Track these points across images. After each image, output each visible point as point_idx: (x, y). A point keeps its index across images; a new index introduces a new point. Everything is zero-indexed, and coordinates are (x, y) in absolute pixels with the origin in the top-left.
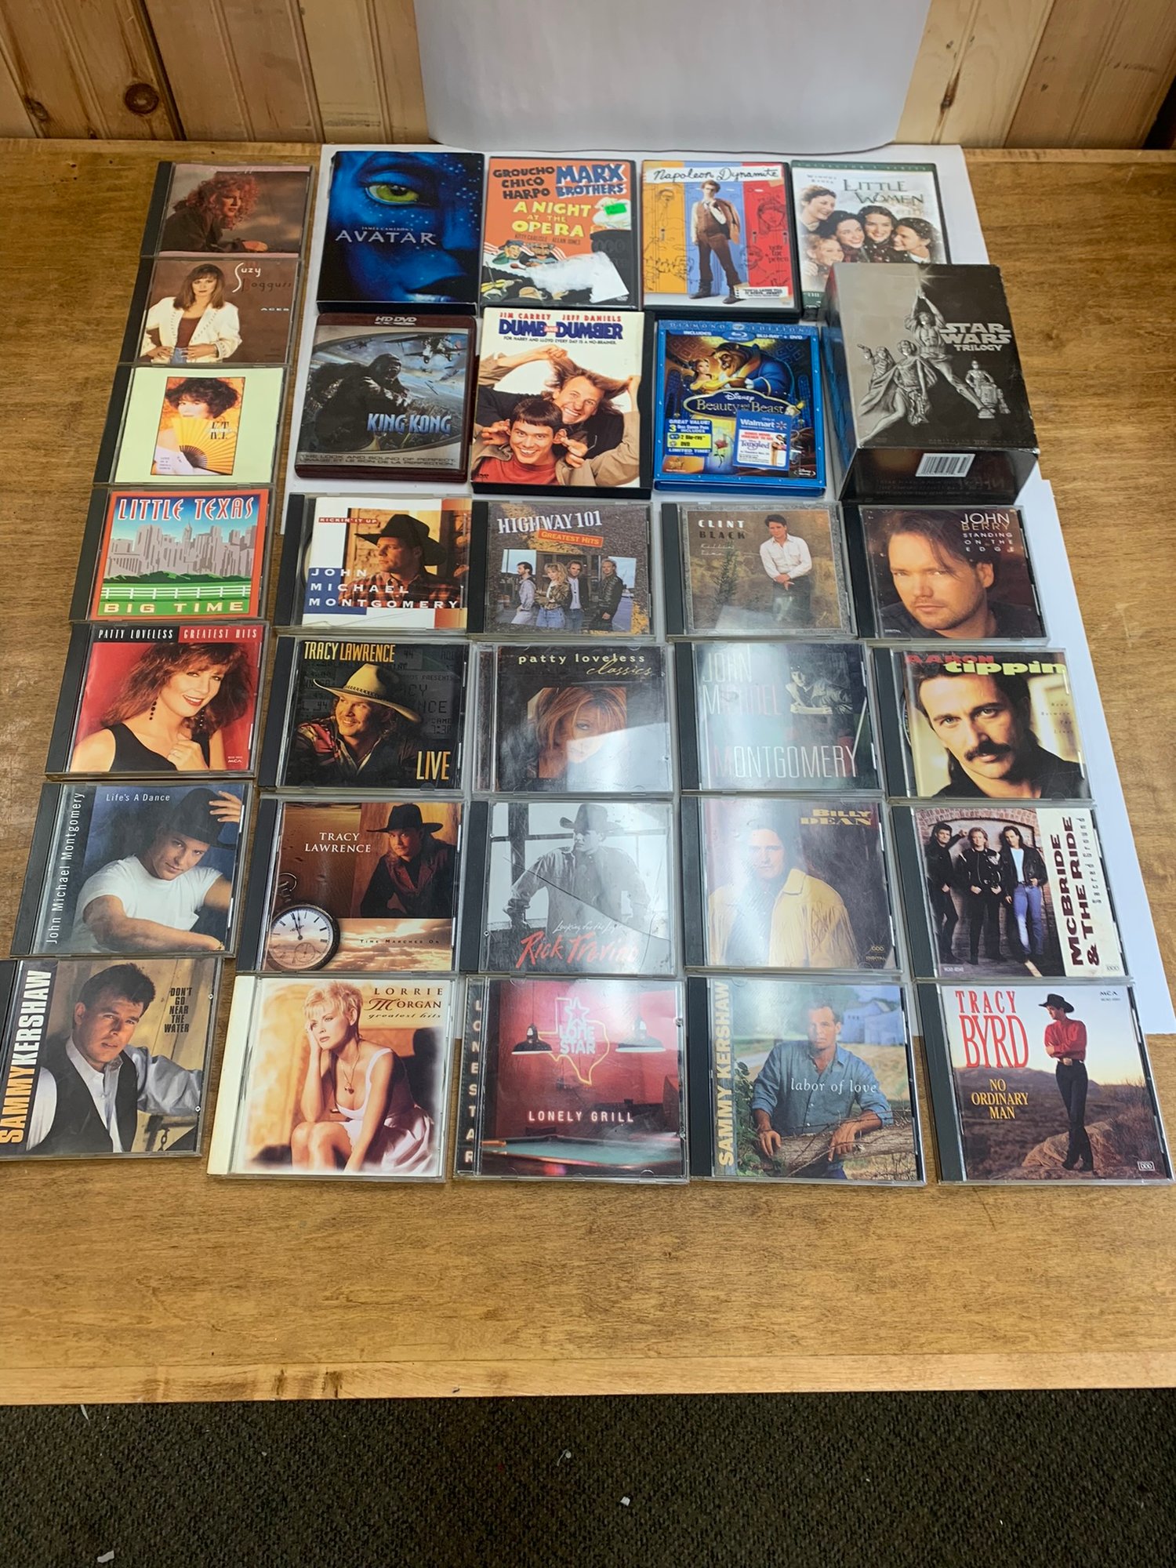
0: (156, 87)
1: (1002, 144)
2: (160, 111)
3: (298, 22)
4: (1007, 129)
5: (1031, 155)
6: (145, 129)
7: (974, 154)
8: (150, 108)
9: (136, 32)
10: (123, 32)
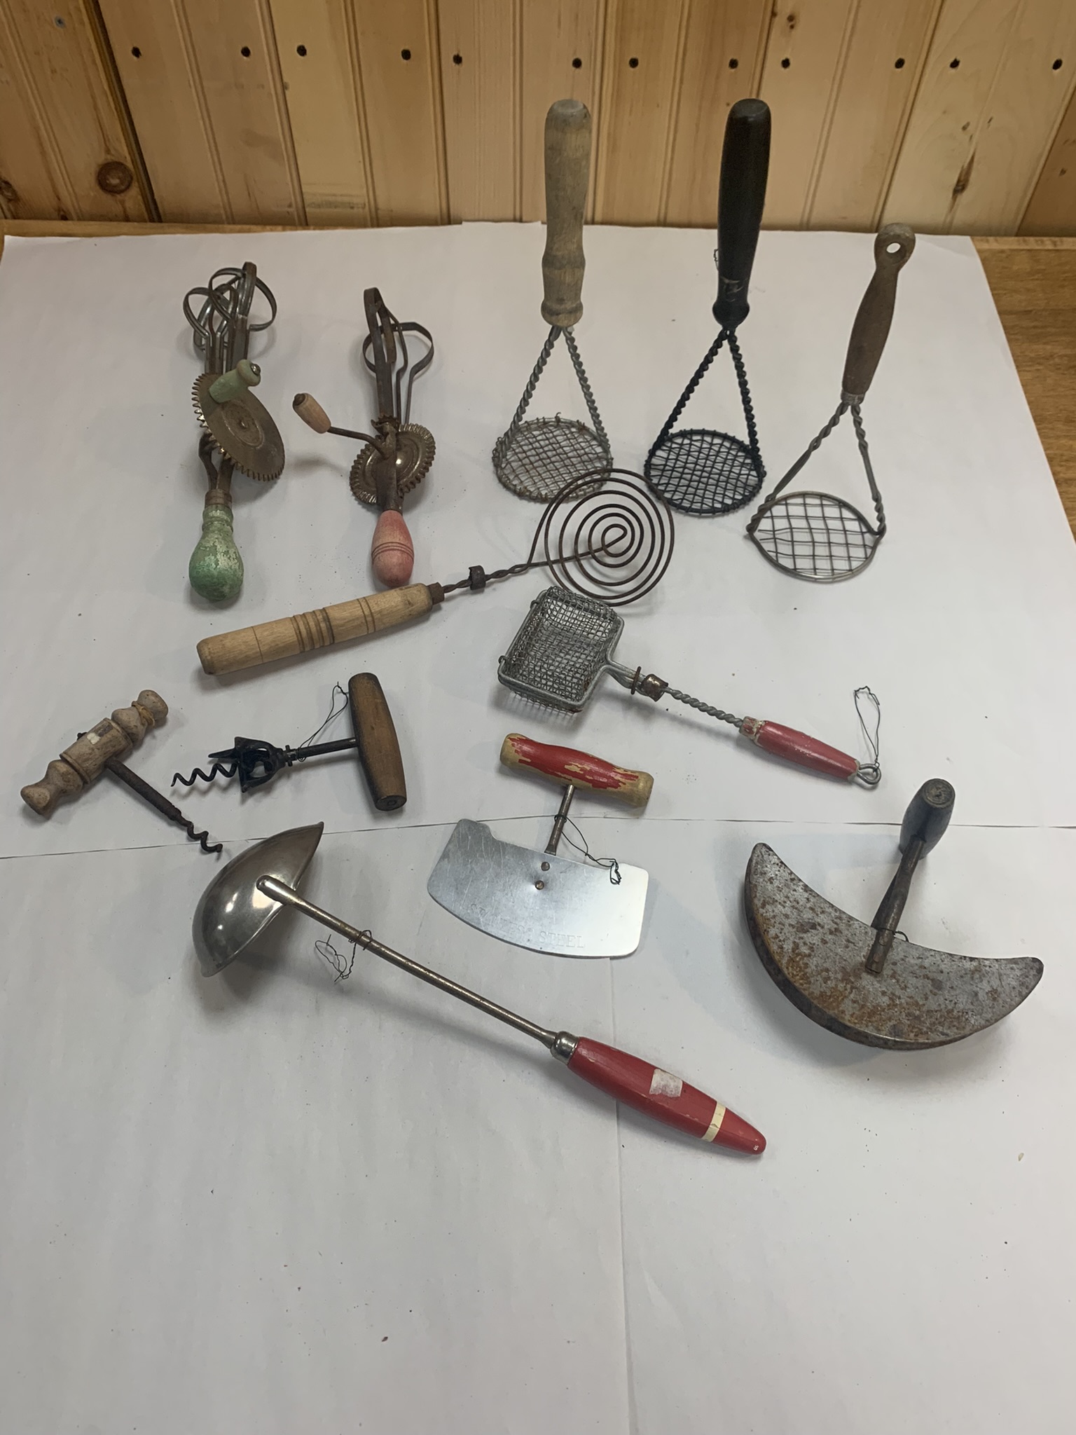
0: (129, 164)
1: (1016, 230)
2: (134, 191)
3: (281, 98)
4: (1020, 217)
5: (1048, 243)
6: (117, 209)
7: (987, 241)
8: (123, 187)
9: (109, 105)
10: (96, 107)
